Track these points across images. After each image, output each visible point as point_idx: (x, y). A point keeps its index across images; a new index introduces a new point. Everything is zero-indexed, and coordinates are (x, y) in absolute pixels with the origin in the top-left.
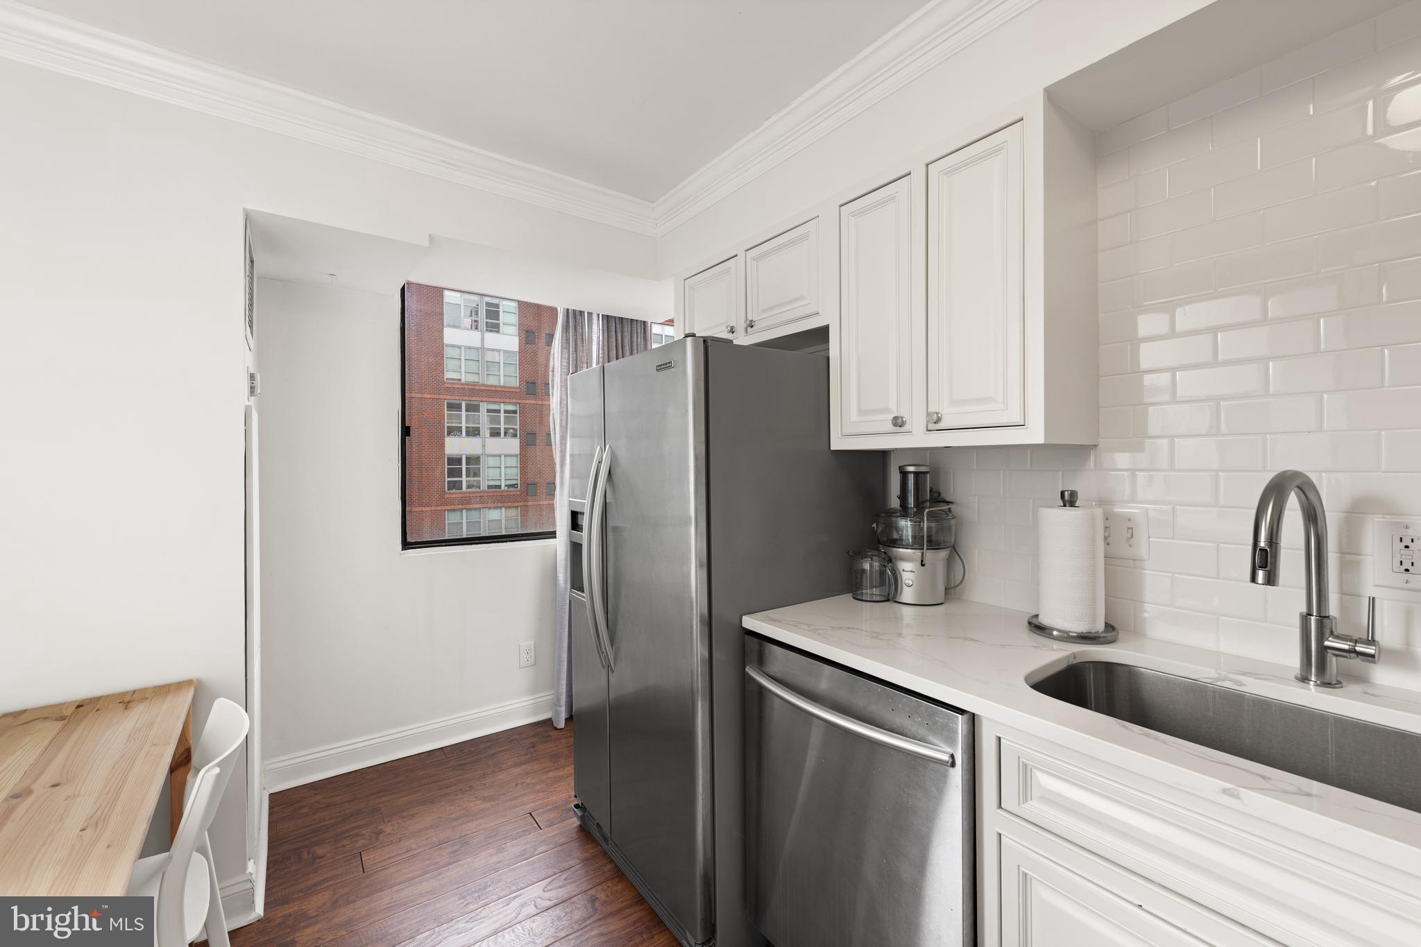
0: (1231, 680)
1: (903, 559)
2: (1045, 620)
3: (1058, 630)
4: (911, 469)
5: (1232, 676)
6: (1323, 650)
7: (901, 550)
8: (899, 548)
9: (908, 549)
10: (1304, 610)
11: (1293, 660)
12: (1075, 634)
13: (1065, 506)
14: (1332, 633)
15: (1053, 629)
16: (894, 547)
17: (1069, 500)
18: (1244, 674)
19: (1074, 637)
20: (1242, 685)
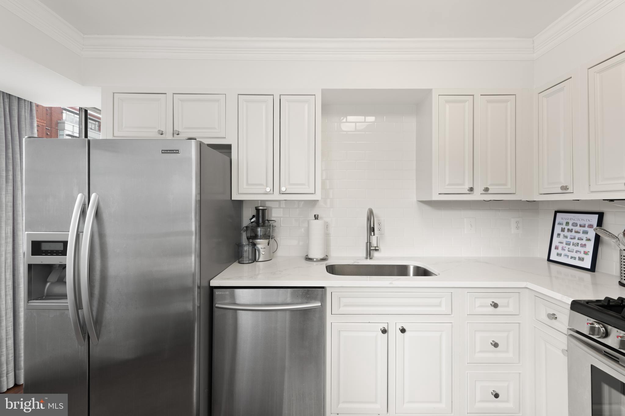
0: (357, 262)
1: (259, 244)
2: (310, 256)
3: (315, 259)
4: (261, 208)
5: (357, 261)
6: (370, 250)
7: (258, 240)
8: (258, 239)
9: (261, 239)
10: (366, 242)
11: (365, 255)
12: (319, 259)
13: (315, 219)
14: (371, 247)
15: (314, 259)
16: (256, 239)
17: (316, 217)
18: (358, 260)
19: (319, 260)
20: (359, 263)
